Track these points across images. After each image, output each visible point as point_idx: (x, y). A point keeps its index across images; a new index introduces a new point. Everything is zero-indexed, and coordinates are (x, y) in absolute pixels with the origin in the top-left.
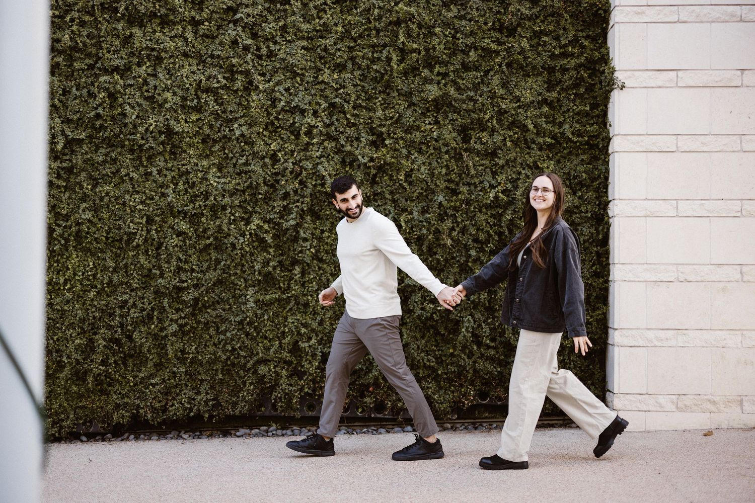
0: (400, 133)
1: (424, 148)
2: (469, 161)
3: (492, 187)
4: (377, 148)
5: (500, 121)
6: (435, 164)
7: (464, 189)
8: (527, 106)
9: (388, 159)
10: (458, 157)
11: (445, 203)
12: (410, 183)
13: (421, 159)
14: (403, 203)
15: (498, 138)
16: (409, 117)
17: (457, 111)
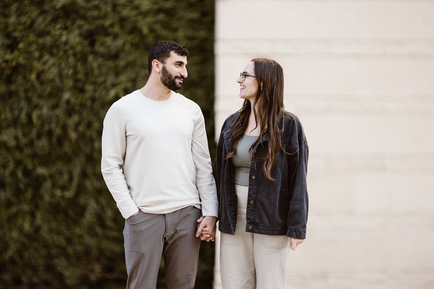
0: (32, 37)
1: (55, 51)
2: (94, 62)
3: (114, 85)
4: (12, 51)
5: (122, 27)
6: (63, 65)
7: (89, 88)
8: (145, 14)
9: (21, 60)
10: (84, 59)
11: (73, 100)
12: (42, 83)
13: (52, 61)
14: (35, 100)
15: (119, 42)
16: (41, 23)
17: (84, 18)
